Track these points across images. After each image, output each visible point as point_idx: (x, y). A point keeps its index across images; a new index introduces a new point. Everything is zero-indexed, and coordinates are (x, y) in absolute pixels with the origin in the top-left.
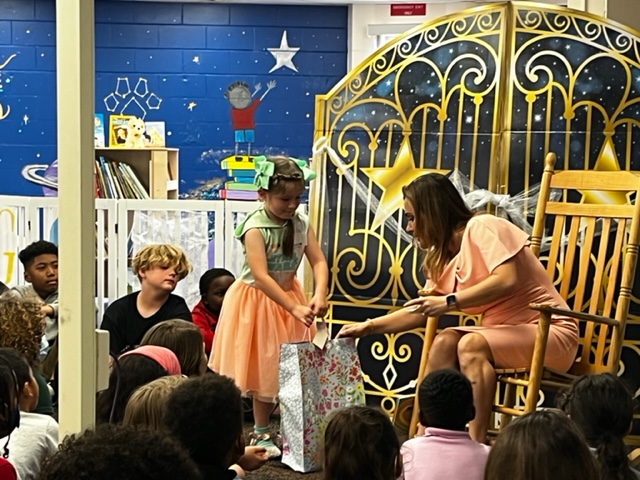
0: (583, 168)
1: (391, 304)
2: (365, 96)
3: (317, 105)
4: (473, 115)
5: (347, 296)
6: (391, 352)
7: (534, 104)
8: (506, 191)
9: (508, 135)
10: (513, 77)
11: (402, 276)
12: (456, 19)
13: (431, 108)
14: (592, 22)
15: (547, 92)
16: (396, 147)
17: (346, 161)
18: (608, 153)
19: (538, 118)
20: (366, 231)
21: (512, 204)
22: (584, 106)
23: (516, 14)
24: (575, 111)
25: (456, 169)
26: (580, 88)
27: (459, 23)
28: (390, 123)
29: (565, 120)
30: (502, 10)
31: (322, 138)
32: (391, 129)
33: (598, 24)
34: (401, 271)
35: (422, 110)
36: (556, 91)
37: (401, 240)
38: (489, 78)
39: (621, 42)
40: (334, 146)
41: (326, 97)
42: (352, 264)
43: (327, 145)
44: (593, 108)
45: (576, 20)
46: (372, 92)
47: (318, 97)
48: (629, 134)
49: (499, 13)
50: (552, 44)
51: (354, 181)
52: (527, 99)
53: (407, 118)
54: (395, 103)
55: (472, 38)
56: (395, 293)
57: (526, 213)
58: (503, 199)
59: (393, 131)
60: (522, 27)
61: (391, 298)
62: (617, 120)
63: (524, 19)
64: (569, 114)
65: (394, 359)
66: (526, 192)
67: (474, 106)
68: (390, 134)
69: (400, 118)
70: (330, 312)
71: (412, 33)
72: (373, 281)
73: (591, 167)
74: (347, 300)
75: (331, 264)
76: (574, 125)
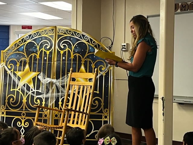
0: (76, 72)
1: (23, 111)
2: (16, 51)
3: (1, 53)
4: (47, 57)
5: (10, 109)
6: (23, 124)
7: (63, 54)
8: (55, 78)
9: (55, 63)
10: (57, 47)
11: (26, 102)
12: (42, 30)
13: (35, 55)
14: (78, 32)
15: (66, 51)
16: (25, 66)
17: (10, 70)
18: (83, 68)
19: (64, 58)
20: (16, 90)
21: (57, 82)
22: (76, 55)
23: (57, 29)
24: (74, 56)
25: (42, 72)
26: (75, 50)
27: (43, 32)
28: (23, 59)
29: (71, 59)
31: (3, 63)
32: (23, 60)
33: (80, 33)
35: (32, 55)
36: (69, 51)
37: (26, 92)
38: (51, 47)
39: (86, 38)
40: (6, 65)
41: (4, 51)
42: (12, 99)
43: (4, 65)
44: (79, 56)
45: (74, 32)
46: (18, 50)
47: (1, 51)
48: (88, 63)
49: (54, 29)
50: (67, 38)
51: (12, 76)
52: (61, 53)
53: (28, 57)
54: (24, 53)
55: (46, 36)
56: (24, 107)
57: (61, 84)
58: (54, 81)
59: (24, 61)
60: (59, 33)
61: (23, 109)
62: (85, 59)
64: (72, 57)
65: (24, 126)
66: (61, 79)
67: (47, 54)
68: (23, 62)
69: (26, 57)
70: (5, 113)
71: (29, 34)
72: (18, 104)
73: (78, 72)
74: (10, 110)
75: (5, 99)
76: (74, 60)
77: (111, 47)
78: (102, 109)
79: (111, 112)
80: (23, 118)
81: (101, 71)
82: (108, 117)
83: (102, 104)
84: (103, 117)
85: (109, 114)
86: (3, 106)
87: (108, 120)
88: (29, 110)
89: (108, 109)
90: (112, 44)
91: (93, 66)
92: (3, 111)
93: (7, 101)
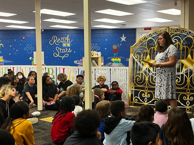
0: (184, 59)
1: (146, 86)
2: (140, 46)
3: (131, 48)
6: (146, 95)
12: (158, 31)
15: (176, 44)
16: (146, 56)
17: (136, 59)
18: (189, 56)
20: (141, 72)
22: (184, 47)
23: (170, 29)
24: (183, 48)
26: (184, 43)
28: (145, 51)
30: (167, 29)
31: (132, 54)
33: (187, 31)
34: (148, 80)
35: (152, 48)
36: (179, 44)
37: (148, 74)
39: (192, 34)
40: (134, 56)
41: (133, 46)
42: (138, 78)
44: (186, 47)
45: (182, 30)
46: (142, 45)
47: (131, 46)
50: (178, 35)
51: (138, 62)
53: (149, 50)
54: (146, 47)
56: (147, 84)
59: (146, 53)
60: (171, 32)
62: (192, 49)
63: (172, 30)
64: (181, 48)
65: (147, 97)
69: (147, 50)
70: (134, 88)
71: (149, 33)
72: (142, 81)
73: (186, 59)
74: (137, 85)
76: (182, 51)
80: (146, 92)
86: (133, 83)
88: (150, 86)
92: (132, 86)
93: (135, 80)
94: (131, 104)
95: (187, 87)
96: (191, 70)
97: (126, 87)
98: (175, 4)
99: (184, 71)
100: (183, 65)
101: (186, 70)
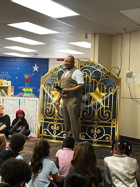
0: (92, 92)
1: (55, 118)
5: (47, 117)
6: (55, 128)
11: (57, 113)
14: (95, 64)
15: (86, 77)
17: (47, 90)
18: (97, 89)
20: (51, 104)
22: (93, 80)
23: (80, 62)
24: (91, 81)
26: (92, 77)
28: (56, 82)
30: (78, 61)
31: (42, 85)
36: (88, 77)
39: (100, 68)
40: (45, 87)
41: (43, 77)
42: (48, 110)
43: (43, 86)
44: (95, 80)
45: (92, 63)
46: (52, 76)
47: (41, 77)
48: (102, 86)
50: (87, 68)
51: (48, 94)
54: (57, 78)
56: (56, 116)
62: (100, 82)
63: (82, 63)
65: (56, 130)
69: (58, 81)
70: (43, 120)
71: (60, 65)
72: (52, 114)
73: (94, 92)
75: (43, 110)
76: (91, 84)
77: (119, 74)
78: (111, 119)
79: (117, 121)
80: (55, 123)
81: (111, 91)
82: (116, 125)
83: (112, 115)
84: (112, 125)
85: (116, 123)
86: (42, 114)
87: (116, 127)
88: (59, 118)
89: (115, 119)
90: (120, 72)
91: (105, 88)
92: (42, 118)
93: (44, 111)
94: (39, 136)
95: (94, 120)
96: (99, 103)
97: (35, 119)
98: (86, 37)
99: (92, 104)
100: (91, 97)
101: (94, 102)
